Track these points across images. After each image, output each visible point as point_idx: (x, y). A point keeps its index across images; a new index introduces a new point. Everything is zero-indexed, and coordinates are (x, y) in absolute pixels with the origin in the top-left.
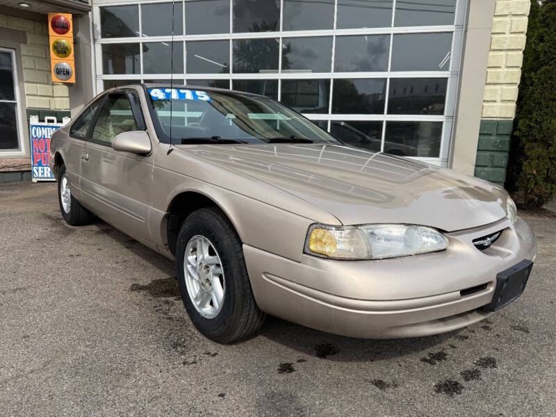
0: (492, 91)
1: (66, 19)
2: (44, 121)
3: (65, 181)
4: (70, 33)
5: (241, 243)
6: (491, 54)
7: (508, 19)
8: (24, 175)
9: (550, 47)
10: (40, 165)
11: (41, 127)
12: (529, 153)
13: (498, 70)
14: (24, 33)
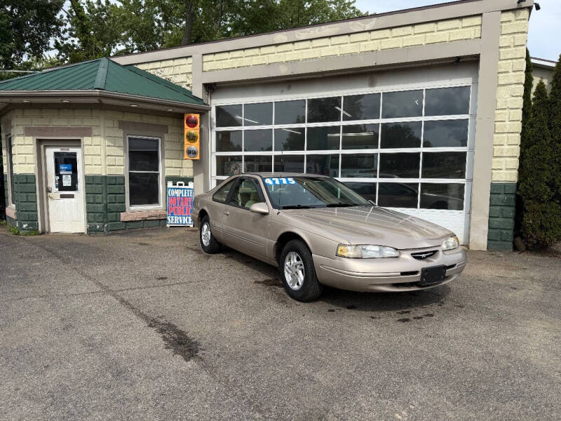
0: (498, 162)
1: (195, 117)
2: (176, 185)
3: (205, 227)
4: (198, 127)
5: (311, 253)
6: (495, 136)
7: (507, 111)
8: (162, 221)
9: (536, 132)
10: (172, 215)
11: (174, 189)
12: (527, 208)
13: (503, 147)
14: (167, 126)
